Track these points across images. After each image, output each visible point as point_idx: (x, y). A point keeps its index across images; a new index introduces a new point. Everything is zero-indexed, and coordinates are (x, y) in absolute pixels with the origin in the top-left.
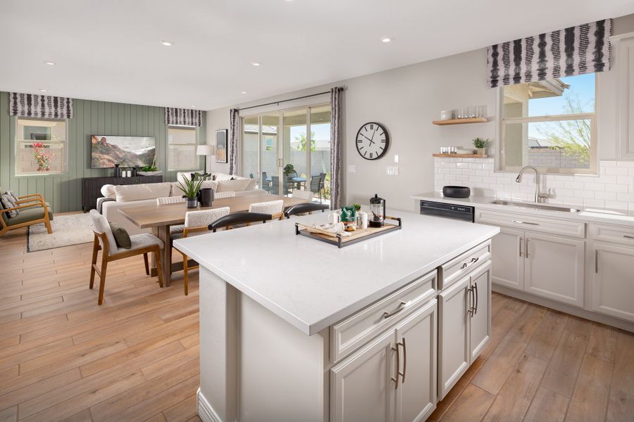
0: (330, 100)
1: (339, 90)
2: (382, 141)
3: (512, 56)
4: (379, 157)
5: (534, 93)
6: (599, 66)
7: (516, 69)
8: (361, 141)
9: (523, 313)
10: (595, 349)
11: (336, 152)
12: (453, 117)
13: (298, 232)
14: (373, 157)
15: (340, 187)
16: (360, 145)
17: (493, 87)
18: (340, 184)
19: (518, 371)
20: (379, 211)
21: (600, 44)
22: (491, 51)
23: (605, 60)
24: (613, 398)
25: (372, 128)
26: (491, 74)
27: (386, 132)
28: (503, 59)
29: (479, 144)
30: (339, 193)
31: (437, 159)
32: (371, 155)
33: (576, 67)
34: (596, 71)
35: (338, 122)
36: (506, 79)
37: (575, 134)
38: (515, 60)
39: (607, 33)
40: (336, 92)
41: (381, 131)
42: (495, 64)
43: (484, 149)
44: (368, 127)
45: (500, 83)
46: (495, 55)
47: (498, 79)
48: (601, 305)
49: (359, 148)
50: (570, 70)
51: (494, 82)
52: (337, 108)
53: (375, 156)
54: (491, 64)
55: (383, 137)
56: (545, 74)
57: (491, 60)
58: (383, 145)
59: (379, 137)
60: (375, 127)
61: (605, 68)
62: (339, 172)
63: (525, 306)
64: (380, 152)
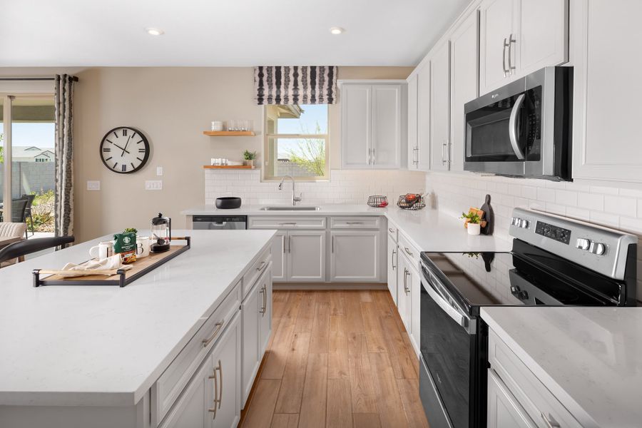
0: (54, 91)
1: (71, 79)
2: (141, 151)
3: (274, 80)
4: (136, 170)
5: (281, 113)
6: (330, 100)
7: (277, 91)
8: (108, 150)
9: (288, 300)
10: (335, 310)
11: (64, 165)
12: (224, 128)
13: (39, 283)
14: (127, 171)
15: (72, 212)
16: (106, 155)
17: (259, 104)
18: (72, 207)
19: (293, 350)
20: (162, 232)
21: (331, 83)
22: (258, 72)
23: (334, 96)
24: (350, 339)
25: (125, 133)
26: (257, 93)
27: (145, 139)
28: (268, 80)
29: (249, 156)
30: (72, 219)
31: (207, 171)
32: (124, 167)
33: (317, 98)
34: (329, 103)
35: (70, 123)
36: (270, 99)
37: (305, 150)
38: (276, 84)
39: (334, 78)
40: (65, 81)
41: (138, 138)
42: (261, 84)
43: (252, 161)
44: (120, 133)
45: (265, 102)
46: (261, 75)
47: (263, 97)
48: (335, 275)
49: (105, 158)
50: (313, 100)
51: (260, 100)
52: (67, 103)
53: (129, 168)
54: (257, 83)
55: (142, 146)
56: (297, 100)
57: (258, 79)
58: (142, 156)
59: (135, 146)
60: (130, 133)
61: (334, 102)
62: (72, 192)
63: (288, 294)
64: (137, 163)
